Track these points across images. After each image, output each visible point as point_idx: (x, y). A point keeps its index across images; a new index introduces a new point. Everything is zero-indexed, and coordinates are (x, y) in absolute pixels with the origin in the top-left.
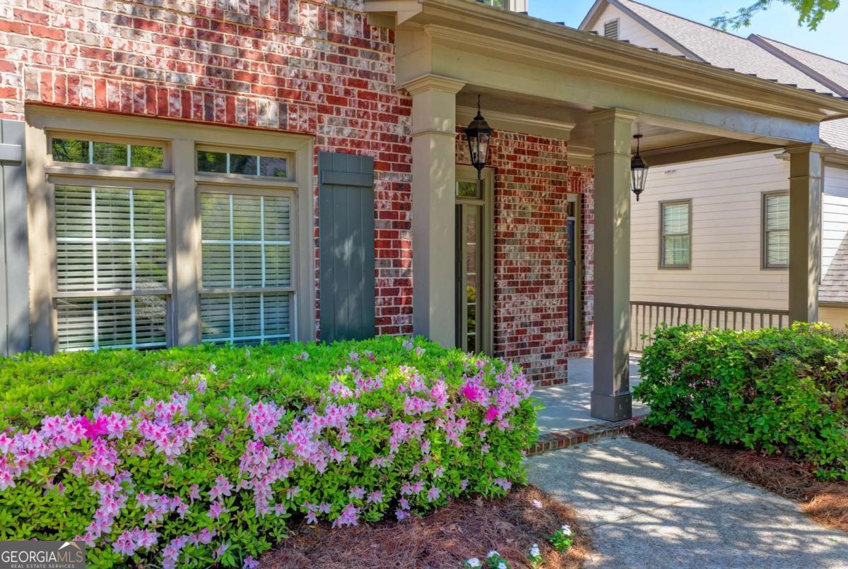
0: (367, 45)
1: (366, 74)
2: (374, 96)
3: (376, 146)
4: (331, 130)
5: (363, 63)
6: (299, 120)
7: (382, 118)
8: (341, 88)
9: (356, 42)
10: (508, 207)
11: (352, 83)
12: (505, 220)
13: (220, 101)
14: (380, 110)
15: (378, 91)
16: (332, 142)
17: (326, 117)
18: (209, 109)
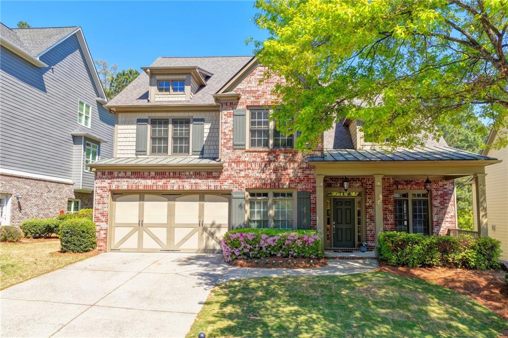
0: (309, 168)
1: (309, 174)
2: (310, 179)
3: (311, 189)
4: (300, 187)
5: (308, 172)
6: (293, 186)
7: (313, 183)
8: (302, 178)
9: (306, 168)
10: (369, 198)
11: (305, 176)
12: (368, 202)
13: (277, 184)
14: (312, 181)
15: (312, 177)
16: (300, 189)
17: (299, 184)
18: (275, 186)
